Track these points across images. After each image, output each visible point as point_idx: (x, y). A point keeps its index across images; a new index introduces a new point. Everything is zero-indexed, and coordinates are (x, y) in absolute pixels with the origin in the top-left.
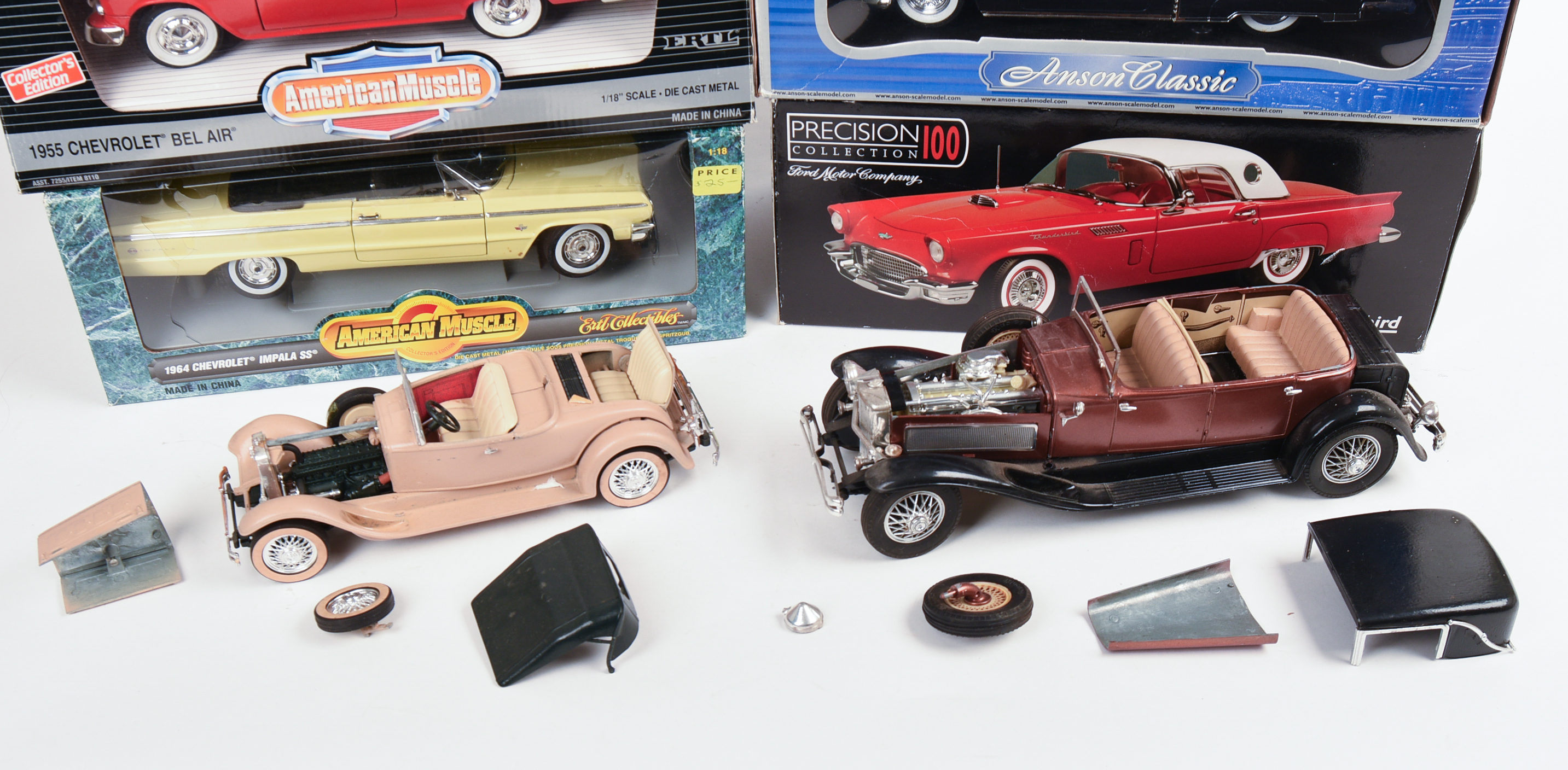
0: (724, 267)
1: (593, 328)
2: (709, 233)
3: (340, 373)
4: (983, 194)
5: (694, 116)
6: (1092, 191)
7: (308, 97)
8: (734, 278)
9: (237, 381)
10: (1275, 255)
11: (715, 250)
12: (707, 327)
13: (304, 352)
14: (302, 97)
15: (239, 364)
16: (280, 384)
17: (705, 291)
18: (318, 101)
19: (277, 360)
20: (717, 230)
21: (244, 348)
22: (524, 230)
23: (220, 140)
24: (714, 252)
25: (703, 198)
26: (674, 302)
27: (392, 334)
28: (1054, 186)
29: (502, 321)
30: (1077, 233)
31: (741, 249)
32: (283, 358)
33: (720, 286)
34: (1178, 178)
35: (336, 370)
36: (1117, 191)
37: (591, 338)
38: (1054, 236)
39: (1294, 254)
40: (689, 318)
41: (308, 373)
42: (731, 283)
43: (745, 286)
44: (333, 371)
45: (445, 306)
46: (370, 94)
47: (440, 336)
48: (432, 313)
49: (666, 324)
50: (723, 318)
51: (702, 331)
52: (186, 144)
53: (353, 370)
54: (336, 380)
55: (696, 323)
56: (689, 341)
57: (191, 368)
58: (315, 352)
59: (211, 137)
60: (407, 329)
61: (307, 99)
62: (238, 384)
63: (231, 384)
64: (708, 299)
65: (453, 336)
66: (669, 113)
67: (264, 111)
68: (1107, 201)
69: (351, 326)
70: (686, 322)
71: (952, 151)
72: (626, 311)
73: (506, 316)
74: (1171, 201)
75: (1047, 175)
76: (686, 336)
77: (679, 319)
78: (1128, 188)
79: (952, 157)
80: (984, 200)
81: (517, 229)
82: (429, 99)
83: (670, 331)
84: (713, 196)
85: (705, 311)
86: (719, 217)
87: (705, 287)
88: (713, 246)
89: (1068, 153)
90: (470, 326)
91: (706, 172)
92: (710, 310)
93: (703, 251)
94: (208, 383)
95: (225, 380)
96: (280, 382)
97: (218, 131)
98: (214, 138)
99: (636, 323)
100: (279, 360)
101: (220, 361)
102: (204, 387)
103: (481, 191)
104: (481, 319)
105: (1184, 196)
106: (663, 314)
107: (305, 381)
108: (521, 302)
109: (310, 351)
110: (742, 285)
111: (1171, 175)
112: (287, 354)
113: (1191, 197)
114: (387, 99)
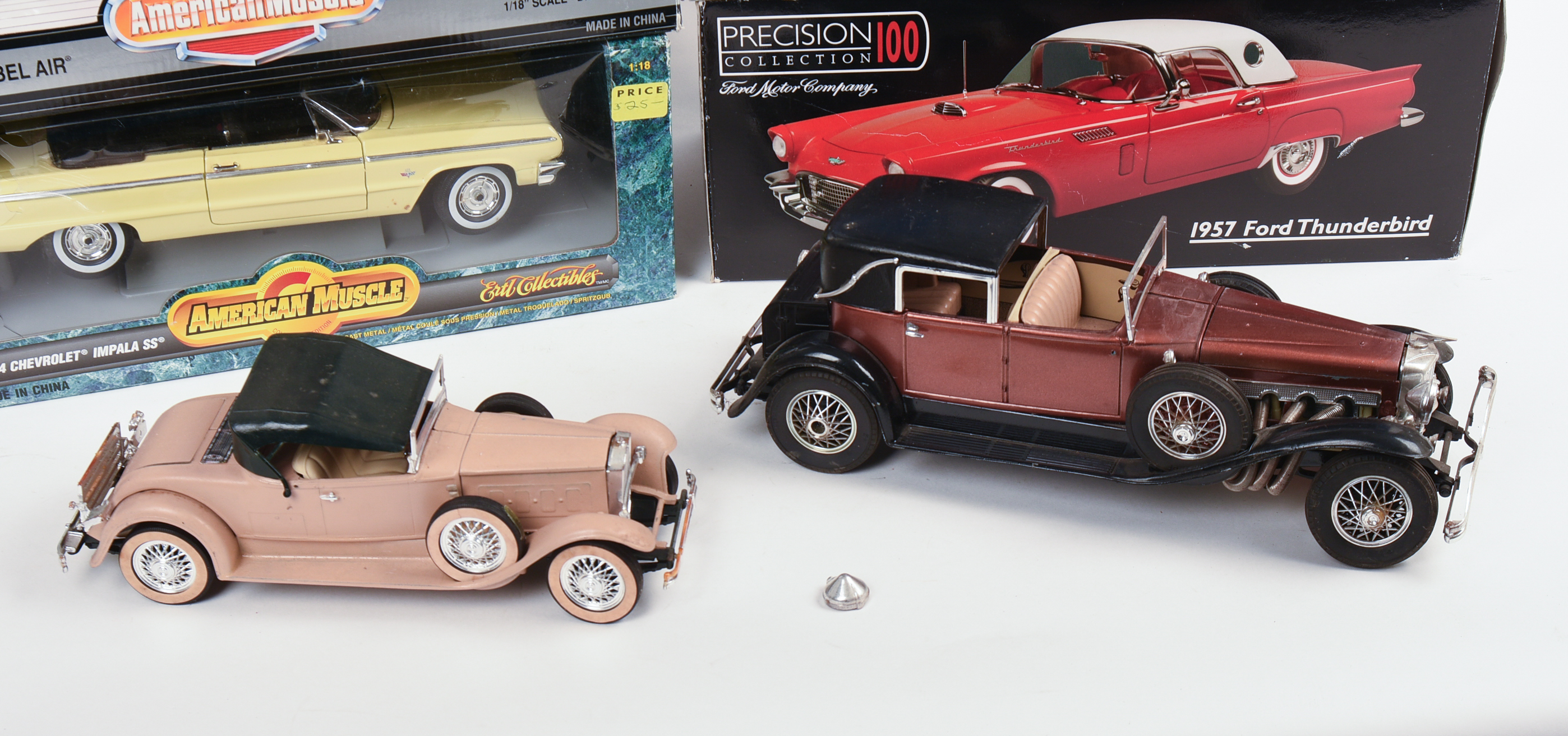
0: (649, 211)
1: (497, 294)
2: (631, 167)
3: (191, 366)
4: (949, 101)
5: (611, 24)
6: (1074, 88)
7: (159, 15)
8: (660, 224)
9: (65, 382)
10: (1286, 151)
11: (639, 188)
12: (630, 287)
13: (148, 340)
14: (152, 15)
15: (68, 360)
16: (118, 385)
17: (628, 240)
18: (170, 20)
19: (114, 353)
20: (641, 164)
21: (74, 338)
22: (411, 176)
23: (52, 73)
24: (638, 191)
25: (623, 124)
26: (591, 257)
27: (256, 313)
28: (1029, 85)
29: (388, 290)
30: (1058, 141)
31: (668, 187)
32: (122, 349)
33: (645, 234)
34: (1170, 65)
35: (186, 362)
36: (1101, 86)
37: (494, 307)
38: (1032, 146)
39: (1307, 148)
40: (609, 276)
41: (153, 367)
42: (658, 230)
43: (674, 234)
44: (183, 364)
45: (319, 274)
46: (233, 9)
47: (314, 312)
48: (305, 283)
49: (582, 285)
50: (649, 275)
51: (625, 292)
52: (10, 79)
53: (207, 361)
54: (187, 376)
55: (618, 282)
56: (610, 306)
57: (8, 367)
58: (162, 340)
59: (41, 69)
60: (274, 306)
61: (157, 18)
62: (66, 386)
63: (57, 387)
64: (632, 251)
65: (329, 312)
66: (582, 21)
67: (105, 34)
68: (1090, 99)
69: (206, 304)
70: (606, 281)
71: (911, 51)
72: (535, 271)
73: (393, 284)
74: (1164, 93)
75: (1021, 72)
76: (606, 299)
77: (598, 278)
78: (1114, 82)
79: (911, 58)
80: (950, 108)
81: (403, 175)
82: (302, 13)
83: (588, 293)
84: (635, 122)
85: (629, 266)
86: (642, 147)
87: (628, 236)
88: (636, 183)
89: (1044, 44)
90: (350, 298)
91: (626, 92)
92: (634, 265)
93: (625, 191)
94: (28, 387)
95: (50, 382)
96: (118, 382)
97: (49, 61)
98: (45, 71)
99: (547, 285)
100: (118, 353)
101: (45, 357)
102: (23, 393)
103: (358, 132)
104: (362, 288)
105: (1178, 87)
106: (578, 273)
107: (147, 379)
108: (411, 265)
109: (156, 339)
110: (671, 232)
111: (1161, 62)
112: (127, 344)
113: (1186, 87)
114: (252, 15)
